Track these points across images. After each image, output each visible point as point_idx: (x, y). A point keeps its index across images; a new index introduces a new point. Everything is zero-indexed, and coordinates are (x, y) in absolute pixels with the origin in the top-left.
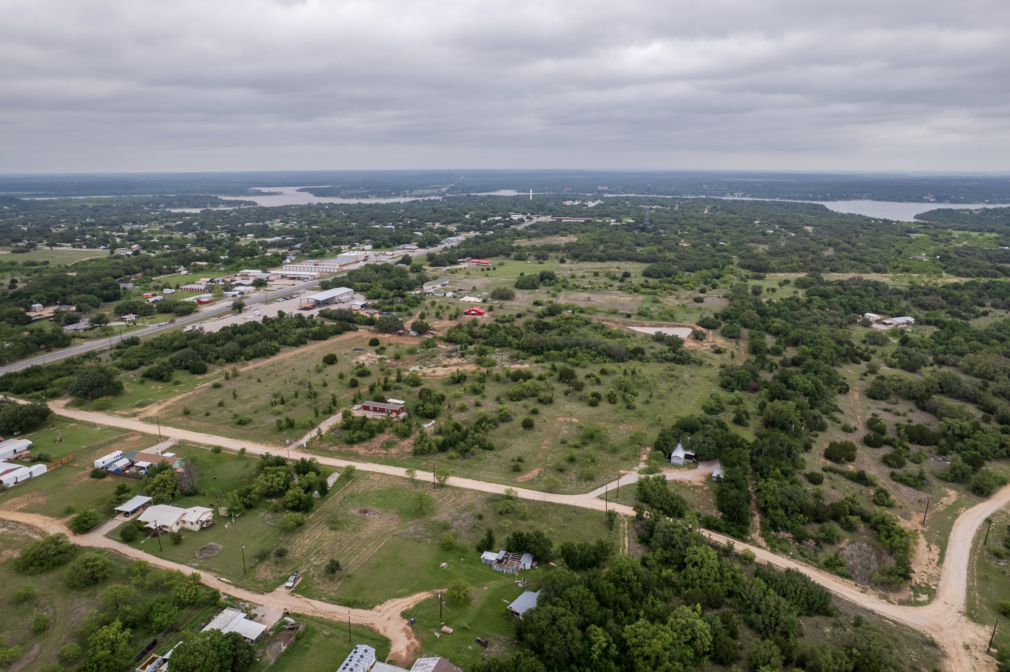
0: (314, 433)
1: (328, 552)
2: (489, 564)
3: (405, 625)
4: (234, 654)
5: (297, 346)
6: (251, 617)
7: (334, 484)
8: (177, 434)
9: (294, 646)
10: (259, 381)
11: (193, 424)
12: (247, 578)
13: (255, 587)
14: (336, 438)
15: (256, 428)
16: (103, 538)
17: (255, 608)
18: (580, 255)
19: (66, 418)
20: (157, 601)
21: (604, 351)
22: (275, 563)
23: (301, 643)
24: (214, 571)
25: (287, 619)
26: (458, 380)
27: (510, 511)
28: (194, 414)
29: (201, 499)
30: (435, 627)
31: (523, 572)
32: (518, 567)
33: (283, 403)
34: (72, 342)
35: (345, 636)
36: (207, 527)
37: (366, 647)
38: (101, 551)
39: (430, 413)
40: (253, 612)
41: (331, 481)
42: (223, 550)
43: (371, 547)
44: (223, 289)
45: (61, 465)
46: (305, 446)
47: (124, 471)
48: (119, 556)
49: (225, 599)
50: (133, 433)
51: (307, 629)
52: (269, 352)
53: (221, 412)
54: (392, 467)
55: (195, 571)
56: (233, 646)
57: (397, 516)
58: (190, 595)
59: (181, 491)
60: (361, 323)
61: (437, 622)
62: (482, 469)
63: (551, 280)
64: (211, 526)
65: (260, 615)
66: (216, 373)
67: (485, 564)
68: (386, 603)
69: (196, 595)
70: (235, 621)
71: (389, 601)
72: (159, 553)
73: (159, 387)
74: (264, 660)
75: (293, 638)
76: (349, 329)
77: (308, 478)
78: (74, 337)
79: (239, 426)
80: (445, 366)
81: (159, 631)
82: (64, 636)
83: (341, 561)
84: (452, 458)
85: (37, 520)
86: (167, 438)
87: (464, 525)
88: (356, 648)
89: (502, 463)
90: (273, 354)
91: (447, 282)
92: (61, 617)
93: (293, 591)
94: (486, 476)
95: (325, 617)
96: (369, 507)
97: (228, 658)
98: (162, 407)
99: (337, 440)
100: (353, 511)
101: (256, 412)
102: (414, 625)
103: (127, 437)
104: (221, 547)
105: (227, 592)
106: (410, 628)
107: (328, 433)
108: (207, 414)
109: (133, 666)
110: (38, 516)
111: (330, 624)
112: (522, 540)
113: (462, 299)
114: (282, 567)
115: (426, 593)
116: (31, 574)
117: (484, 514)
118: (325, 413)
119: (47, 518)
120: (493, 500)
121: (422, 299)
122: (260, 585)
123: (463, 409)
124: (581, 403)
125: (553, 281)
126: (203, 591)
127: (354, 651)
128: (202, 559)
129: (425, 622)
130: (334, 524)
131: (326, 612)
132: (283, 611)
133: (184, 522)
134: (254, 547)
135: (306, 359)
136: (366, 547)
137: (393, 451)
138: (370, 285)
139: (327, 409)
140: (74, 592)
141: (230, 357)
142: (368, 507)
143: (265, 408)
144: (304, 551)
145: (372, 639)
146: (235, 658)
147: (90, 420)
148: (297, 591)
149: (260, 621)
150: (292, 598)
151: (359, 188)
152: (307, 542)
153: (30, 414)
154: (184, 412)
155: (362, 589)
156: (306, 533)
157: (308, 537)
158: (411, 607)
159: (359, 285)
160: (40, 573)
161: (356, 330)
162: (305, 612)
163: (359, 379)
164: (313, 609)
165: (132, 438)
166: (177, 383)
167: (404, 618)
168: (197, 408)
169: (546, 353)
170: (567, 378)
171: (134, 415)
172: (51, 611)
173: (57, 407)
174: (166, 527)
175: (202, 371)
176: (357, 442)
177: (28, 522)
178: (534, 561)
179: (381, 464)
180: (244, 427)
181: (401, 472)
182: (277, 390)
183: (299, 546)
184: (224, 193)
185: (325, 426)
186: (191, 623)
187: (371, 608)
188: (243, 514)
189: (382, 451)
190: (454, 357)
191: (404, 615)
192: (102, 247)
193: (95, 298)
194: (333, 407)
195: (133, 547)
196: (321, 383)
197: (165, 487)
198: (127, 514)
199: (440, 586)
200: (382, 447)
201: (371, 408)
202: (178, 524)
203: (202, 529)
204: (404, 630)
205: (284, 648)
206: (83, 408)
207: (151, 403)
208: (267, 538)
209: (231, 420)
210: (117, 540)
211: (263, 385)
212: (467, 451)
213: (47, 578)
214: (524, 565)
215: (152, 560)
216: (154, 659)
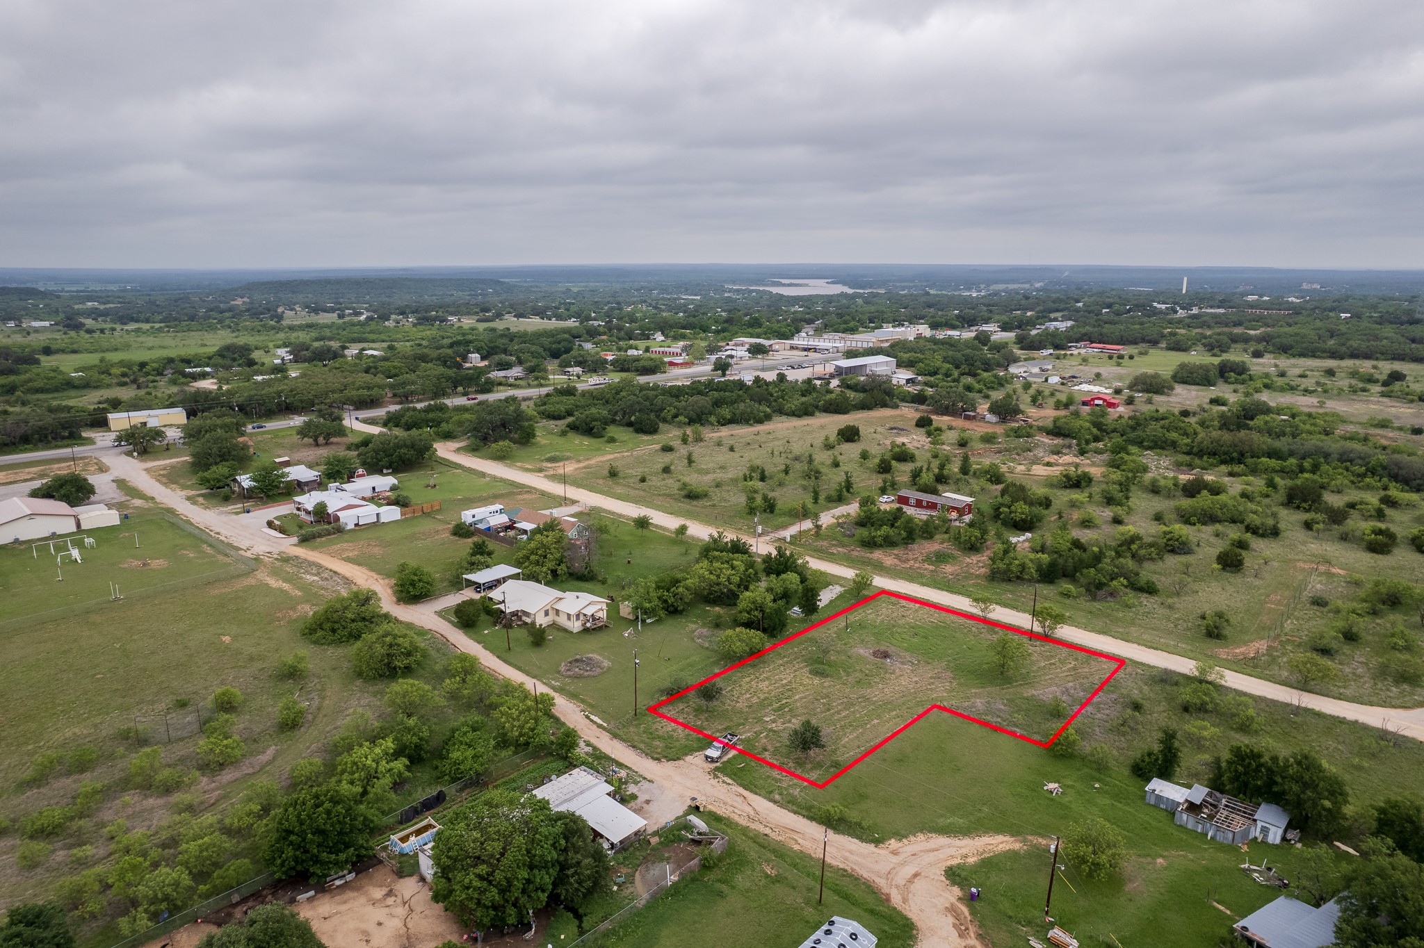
0: (807, 525)
1: (801, 711)
2: (1171, 810)
3: (954, 900)
4: (562, 858)
5: (799, 416)
6: (622, 797)
7: (831, 602)
8: (589, 499)
9: (693, 880)
10: (732, 449)
11: (619, 490)
12: (637, 726)
13: (647, 745)
14: (844, 535)
15: (714, 505)
16: (433, 615)
17: (636, 783)
18: (1291, 347)
19: (452, 462)
20: (465, 724)
21: (1384, 468)
22: (696, 710)
23: (710, 877)
24: (583, 701)
25: (694, 819)
26: (1077, 482)
27: (1210, 707)
28: (624, 478)
29: (599, 587)
30: (1029, 923)
31: (1259, 846)
32: (1247, 832)
33: (763, 479)
34: (495, 389)
35: (809, 890)
36: (593, 629)
37: (854, 926)
38: (422, 632)
39: (1024, 521)
40: (632, 789)
41: (826, 597)
42: (609, 668)
43: (889, 720)
44: (707, 351)
45: (420, 513)
46: (788, 540)
47: (499, 532)
48: (444, 644)
49: (587, 754)
50: (530, 490)
51: (730, 850)
52: (754, 418)
53: (664, 479)
54: (945, 593)
55: (552, 693)
56: (563, 842)
57: (949, 674)
58: (522, 727)
59: (568, 568)
60: (903, 400)
61: (1037, 913)
62: (1133, 623)
63: (1240, 374)
64: (600, 628)
65: (642, 797)
66: (670, 434)
67: (1156, 806)
68: (912, 838)
69: (532, 730)
70: (588, 795)
71: (921, 837)
72: (504, 654)
73: (587, 441)
74: (626, 892)
75: (696, 861)
76: (884, 405)
77: (784, 581)
78: (500, 384)
79: (687, 500)
80: (1048, 464)
81: (454, 780)
82: (314, 747)
83: (826, 731)
84: (1067, 595)
85: (359, 574)
86: (574, 502)
87: (1099, 716)
88: (832, 923)
89: (1178, 619)
90: (760, 421)
91: (1050, 367)
92: (325, 716)
93: (717, 769)
94: (1145, 637)
95: (772, 835)
96: (893, 648)
97: (545, 866)
98: (581, 465)
99: (846, 540)
100: (862, 651)
101: (717, 486)
102: (977, 904)
103: (520, 493)
104: (606, 664)
105: (594, 741)
106: (965, 910)
107: (830, 527)
108: (643, 480)
109: (391, 829)
110: (364, 570)
111: (779, 852)
112: (1257, 770)
113: (1076, 388)
114: (707, 719)
115: (1007, 838)
116: (316, 642)
117: (1146, 705)
118: (830, 499)
119: (373, 574)
120: (1163, 681)
121: (1007, 381)
122: (657, 743)
123: (1086, 523)
124: (1345, 544)
125: (1244, 376)
126: (547, 723)
127: (826, 927)
128: (569, 677)
129: (1005, 906)
130: (820, 665)
131: (777, 826)
132: (689, 802)
133: (557, 612)
134: (664, 675)
135: (809, 432)
136: (879, 717)
137: (948, 568)
138: (922, 356)
139: (834, 494)
140: (359, 682)
141: (694, 417)
142: (891, 650)
143: (734, 481)
144: (755, 700)
145: (872, 912)
146: (563, 867)
147: (480, 469)
148: (722, 770)
149: (638, 811)
150: (714, 782)
151: (913, 281)
152: (764, 685)
153: (405, 446)
154: (610, 472)
155: (863, 797)
156: (765, 671)
157: (768, 678)
158: (972, 860)
159: (906, 356)
160: (329, 644)
161: (897, 407)
162: (732, 816)
163: (894, 463)
164: (752, 813)
165: (526, 496)
166: (612, 440)
167: (954, 883)
168: (630, 471)
169: (1249, 461)
170: (1305, 501)
171: (540, 470)
172: (316, 702)
173: (445, 450)
174: (527, 614)
175: (651, 430)
176: (881, 546)
177: (348, 575)
178: (1290, 826)
179: (923, 584)
180: (695, 503)
181: (962, 603)
182: (758, 462)
183: (747, 691)
184: (734, 282)
185: (826, 519)
186: (514, 781)
187: (877, 842)
188: (659, 621)
189: (927, 566)
190: (1066, 454)
191: (954, 875)
192: (573, 319)
193: (541, 350)
194: (845, 493)
195: (470, 637)
196: (829, 462)
197: (545, 557)
198: (478, 587)
199: (1043, 831)
200: (928, 559)
201: (912, 501)
202: (547, 614)
203: (586, 630)
204: (952, 910)
205: (672, 878)
206: (477, 454)
207: (568, 459)
208: (690, 665)
209: (676, 492)
210: (450, 622)
211: (736, 455)
212: (1100, 586)
213: (334, 654)
214: (1265, 830)
215: (488, 661)
216: (429, 826)
